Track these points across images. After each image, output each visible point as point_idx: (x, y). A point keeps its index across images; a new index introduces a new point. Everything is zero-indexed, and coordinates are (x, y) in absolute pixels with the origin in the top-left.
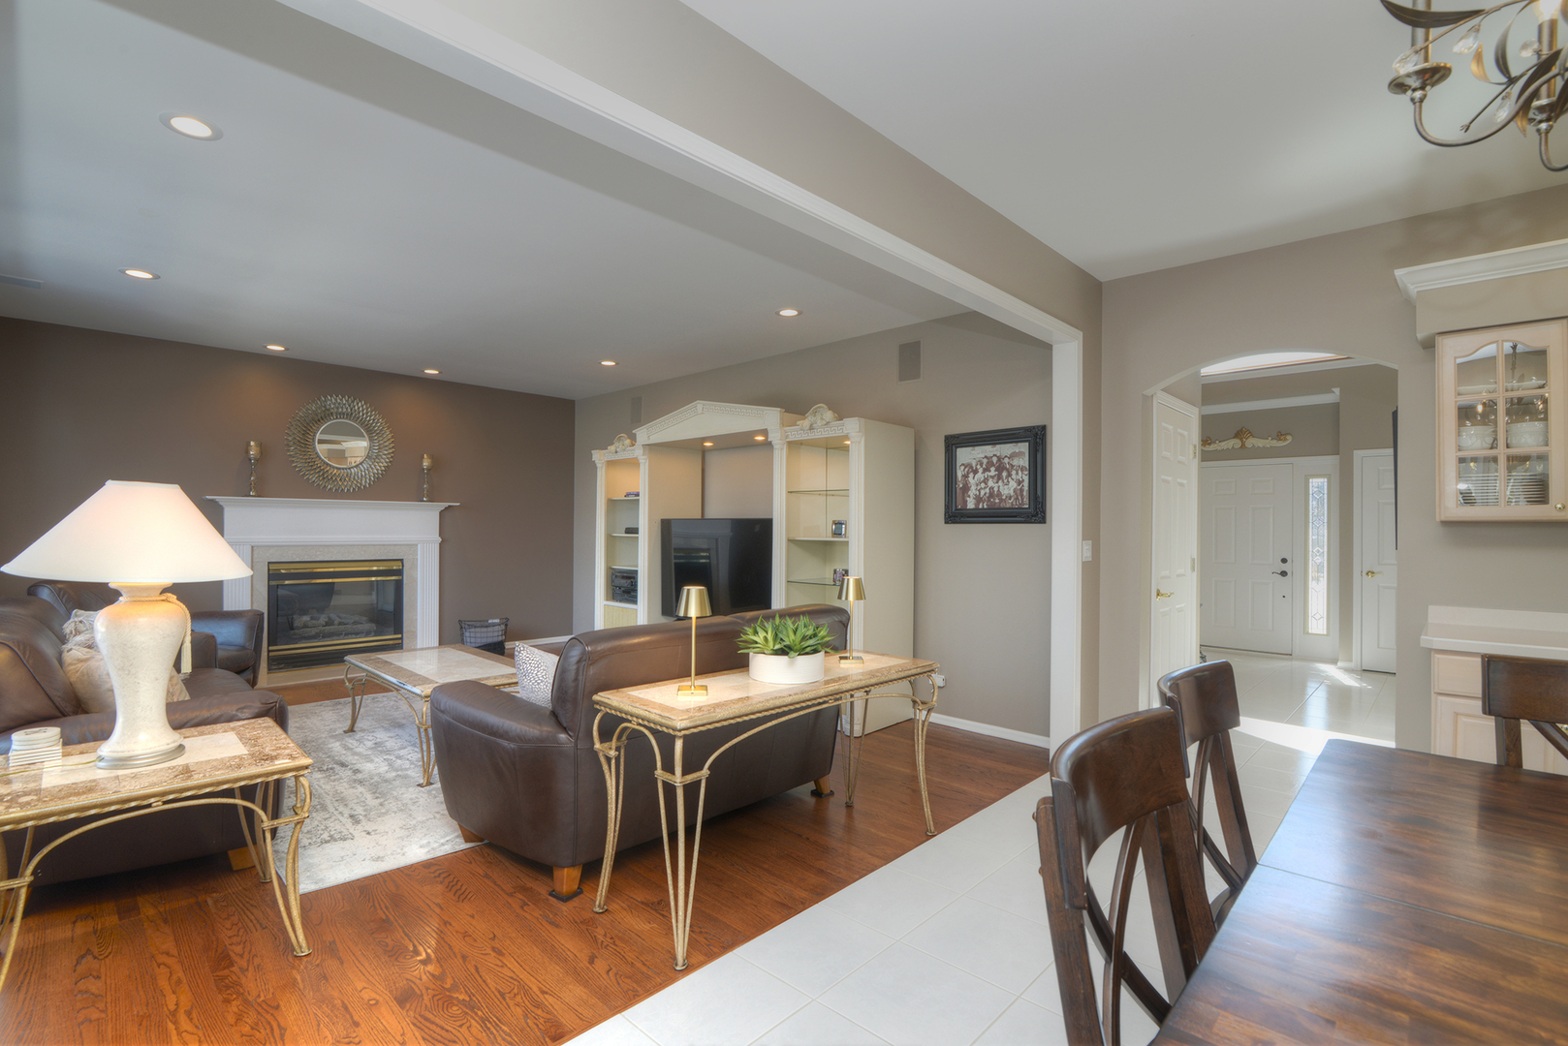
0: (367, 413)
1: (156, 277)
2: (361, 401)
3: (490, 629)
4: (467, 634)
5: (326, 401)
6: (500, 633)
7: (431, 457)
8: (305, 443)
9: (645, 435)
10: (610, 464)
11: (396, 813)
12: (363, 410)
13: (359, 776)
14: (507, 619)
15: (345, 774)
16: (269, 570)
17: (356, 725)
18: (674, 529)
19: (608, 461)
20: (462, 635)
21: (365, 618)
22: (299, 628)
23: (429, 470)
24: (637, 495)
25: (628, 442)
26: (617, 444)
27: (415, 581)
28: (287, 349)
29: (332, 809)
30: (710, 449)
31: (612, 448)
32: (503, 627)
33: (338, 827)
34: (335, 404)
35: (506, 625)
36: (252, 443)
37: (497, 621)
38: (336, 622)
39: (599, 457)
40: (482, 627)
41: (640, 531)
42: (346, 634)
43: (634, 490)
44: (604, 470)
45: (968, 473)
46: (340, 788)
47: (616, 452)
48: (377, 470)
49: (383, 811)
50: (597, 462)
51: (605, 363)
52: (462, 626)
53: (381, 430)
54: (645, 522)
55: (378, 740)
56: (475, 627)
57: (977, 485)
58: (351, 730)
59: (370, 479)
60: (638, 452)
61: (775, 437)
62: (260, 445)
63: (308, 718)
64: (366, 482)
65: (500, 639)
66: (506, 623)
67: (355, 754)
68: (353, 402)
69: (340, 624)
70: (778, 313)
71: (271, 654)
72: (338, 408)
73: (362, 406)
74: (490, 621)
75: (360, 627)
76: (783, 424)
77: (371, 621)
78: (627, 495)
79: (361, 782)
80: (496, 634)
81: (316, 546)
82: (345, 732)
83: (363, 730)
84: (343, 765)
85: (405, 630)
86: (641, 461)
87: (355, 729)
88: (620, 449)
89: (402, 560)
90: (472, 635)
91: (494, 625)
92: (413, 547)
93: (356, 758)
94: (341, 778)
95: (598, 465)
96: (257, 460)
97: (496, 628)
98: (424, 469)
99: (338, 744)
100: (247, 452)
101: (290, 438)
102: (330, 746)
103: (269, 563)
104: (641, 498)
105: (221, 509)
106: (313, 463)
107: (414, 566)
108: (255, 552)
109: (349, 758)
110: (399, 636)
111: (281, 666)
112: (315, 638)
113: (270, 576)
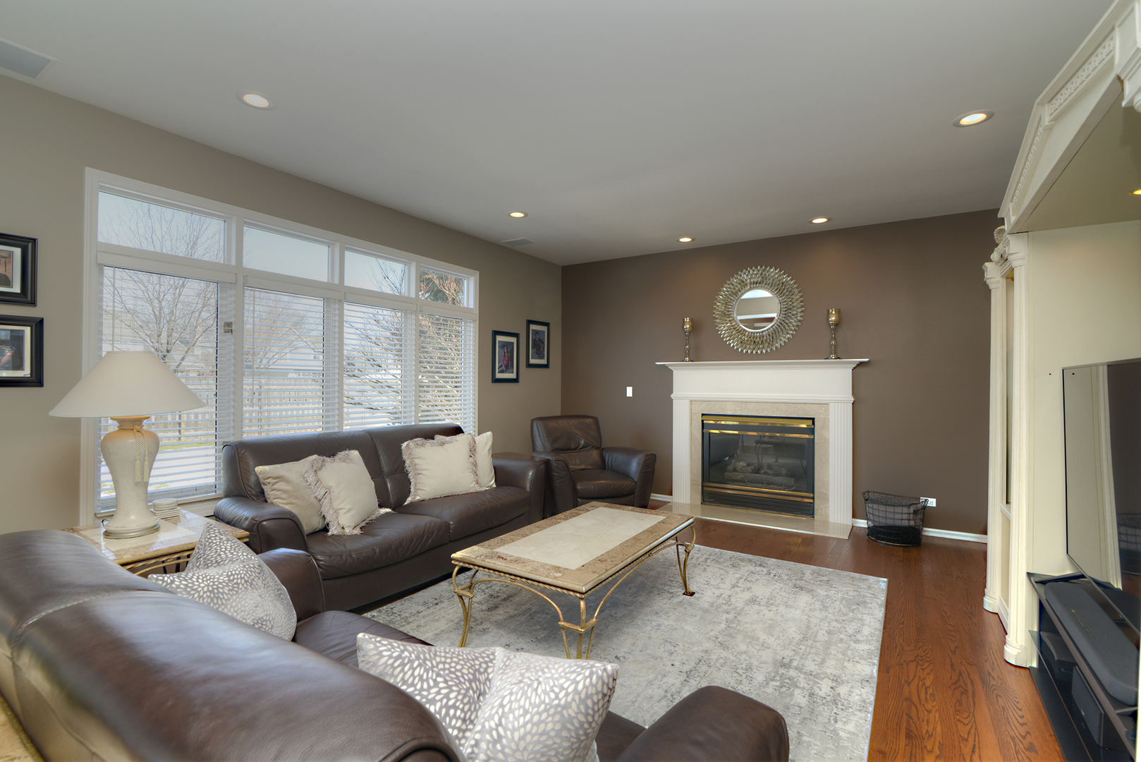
8: (728, 313)
16: (703, 420)
22: (730, 472)
23: (836, 325)
26: (1001, 247)
27: (826, 441)
28: (693, 239)
31: (996, 255)
36: (686, 319)
38: (762, 472)
39: (990, 273)
42: (769, 484)
47: (1005, 260)
50: (990, 283)
52: (867, 498)
54: (1019, 376)
62: (692, 320)
64: (776, 342)
77: (790, 477)
81: (735, 402)
85: (816, 490)
89: (813, 420)
92: (824, 406)
95: (991, 286)
96: (690, 333)
100: (683, 327)
101: (716, 312)
103: (703, 415)
105: (671, 372)
106: (733, 330)
107: (826, 426)
108: (693, 405)
110: (812, 495)
111: (712, 500)
112: (741, 481)
113: (703, 425)
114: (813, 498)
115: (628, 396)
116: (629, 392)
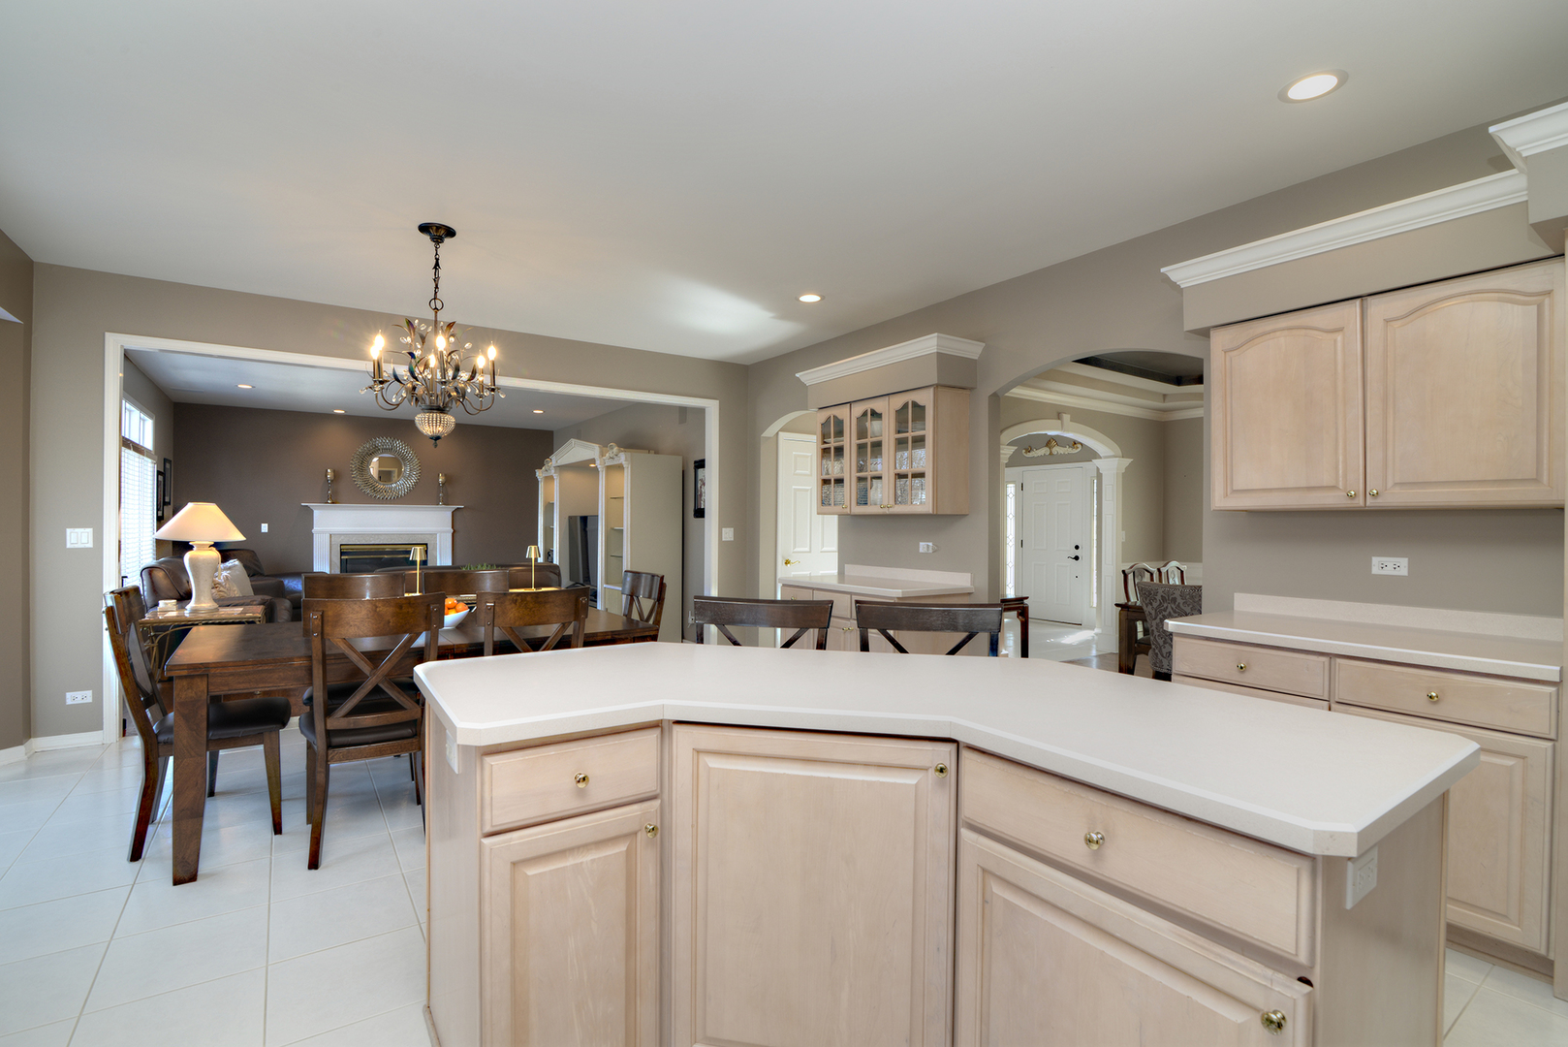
0: (402, 448)
2: (399, 441)
5: (375, 442)
7: (445, 475)
8: (363, 469)
9: (555, 459)
12: (400, 446)
16: (341, 549)
19: (544, 477)
23: (443, 484)
25: (549, 464)
26: (545, 466)
27: (435, 558)
28: (346, 412)
31: (543, 468)
34: (382, 443)
36: (329, 470)
39: (539, 474)
41: (555, 525)
44: (541, 484)
48: (410, 485)
50: (539, 477)
51: (535, 412)
53: (412, 459)
54: (557, 518)
59: (405, 492)
60: (553, 471)
61: (598, 464)
62: (334, 471)
64: (402, 493)
68: (393, 441)
72: (383, 446)
76: (601, 455)
81: (370, 534)
86: (555, 477)
88: (546, 469)
89: (426, 544)
92: (433, 535)
95: (539, 481)
96: (332, 481)
98: (439, 484)
100: (326, 476)
101: (354, 466)
103: (341, 545)
104: (555, 503)
105: (312, 512)
106: (367, 483)
107: (435, 548)
108: (332, 538)
113: (342, 554)
115: (263, 531)
116: (265, 528)
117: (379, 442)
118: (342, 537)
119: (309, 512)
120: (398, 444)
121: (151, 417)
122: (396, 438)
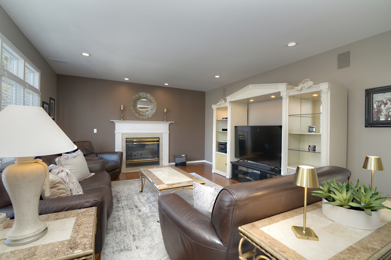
0: (150, 97)
1: (90, 55)
2: (149, 94)
3: (182, 158)
4: (176, 159)
5: (140, 94)
6: (185, 159)
7: (167, 109)
8: (135, 106)
9: (229, 99)
10: (218, 109)
11: (148, 236)
12: (149, 96)
13: (140, 213)
14: (187, 156)
15: (136, 211)
16: (126, 140)
17: (143, 190)
18: (239, 129)
19: (217, 108)
20: (175, 159)
21: (150, 154)
22: (133, 156)
23: (166, 112)
24: (227, 118)
25: (224, 101)
26: (220, 102)
27: (163, 144)
28: (129, 79)
29: (128, 230)
30: (252, 103)
31: (218, 104)
32: (186, 158)
33: (128, 242)
34: (142, 95)
35: (187, 157)
36: (122, 106)
37: (184, 156)
38: (143, 154)
39: (214, 107)
40: (180, 157)
41: (228, 130)
42: (145, 158)
43: (226, 117)
44: (215, 111)
45: (381, 105)
46: (133, 219)
47: (220, 105)
48: (153, 113)
49: (144, 234)
50: (213, 108)
51: (216, 77)
52: (175, 157)
53: (154, 102)
54: (229, 127)
55: (148, 196)
56: (178, 157)
57: (387, 110)
58: (142, 192)
59: (151, 115)
60: (227, 104)
61: (283, 95)
62: (124, 106)
63: (132, 185)
64: (150, 116)
65: (185, 161)
66: (186, 156)
67: (141, 202)
68: (147, 94)
69: (144, 155)
70: (287, 46)
71: (127, 163)
72: (143, 96)
73: (149, 95)
74: (182, 156)
75: (149, 156)
76: (287, 89)
77: (151, 155)
78: (223, 119)
79: (140, 216)
80: (184, 160)
81: (137, 134)
82: (140, 192)
83: (145, 192)
84: (136, 207)
85: (160, 157)
86: (228, 107)
87: (143, 191)
88: (222, 104)
89: (159, 138)
90: (177, 160)
91: (183, 157)
92: (162, 134)
93: (141, 204)
94: (134, 214)
95: (214, 109)
96: (123, 110)
97: (184, 158)
98: (165, 112)
99: (137, 197)
100: (121, 108)
101: (131, 104)
102: (134, 197)
103: (126, 138)
104: (228, 119)
105: (114, 124)
106: (137, 111)
107: (162, 140)
108: (123, 135)
109: (139, 204)
110: (159, 159)
111: (129, 166)
112: (138, 159)
113: (126, 142)
114: (159, 160)
115: (94, 132)
116: (95, 131)
117: (141, 94)
118: (127, 135)
119: (113, 124)
120: (148, 95)
121: (38, 72)
122: (148, 92)
